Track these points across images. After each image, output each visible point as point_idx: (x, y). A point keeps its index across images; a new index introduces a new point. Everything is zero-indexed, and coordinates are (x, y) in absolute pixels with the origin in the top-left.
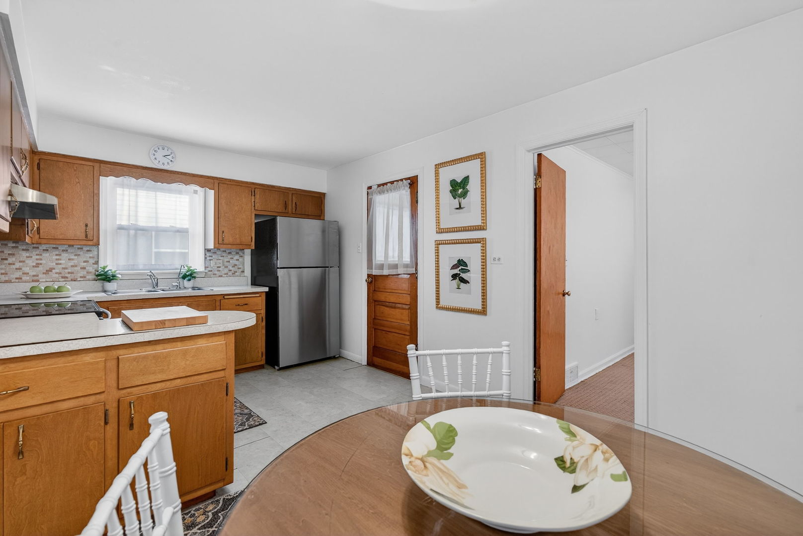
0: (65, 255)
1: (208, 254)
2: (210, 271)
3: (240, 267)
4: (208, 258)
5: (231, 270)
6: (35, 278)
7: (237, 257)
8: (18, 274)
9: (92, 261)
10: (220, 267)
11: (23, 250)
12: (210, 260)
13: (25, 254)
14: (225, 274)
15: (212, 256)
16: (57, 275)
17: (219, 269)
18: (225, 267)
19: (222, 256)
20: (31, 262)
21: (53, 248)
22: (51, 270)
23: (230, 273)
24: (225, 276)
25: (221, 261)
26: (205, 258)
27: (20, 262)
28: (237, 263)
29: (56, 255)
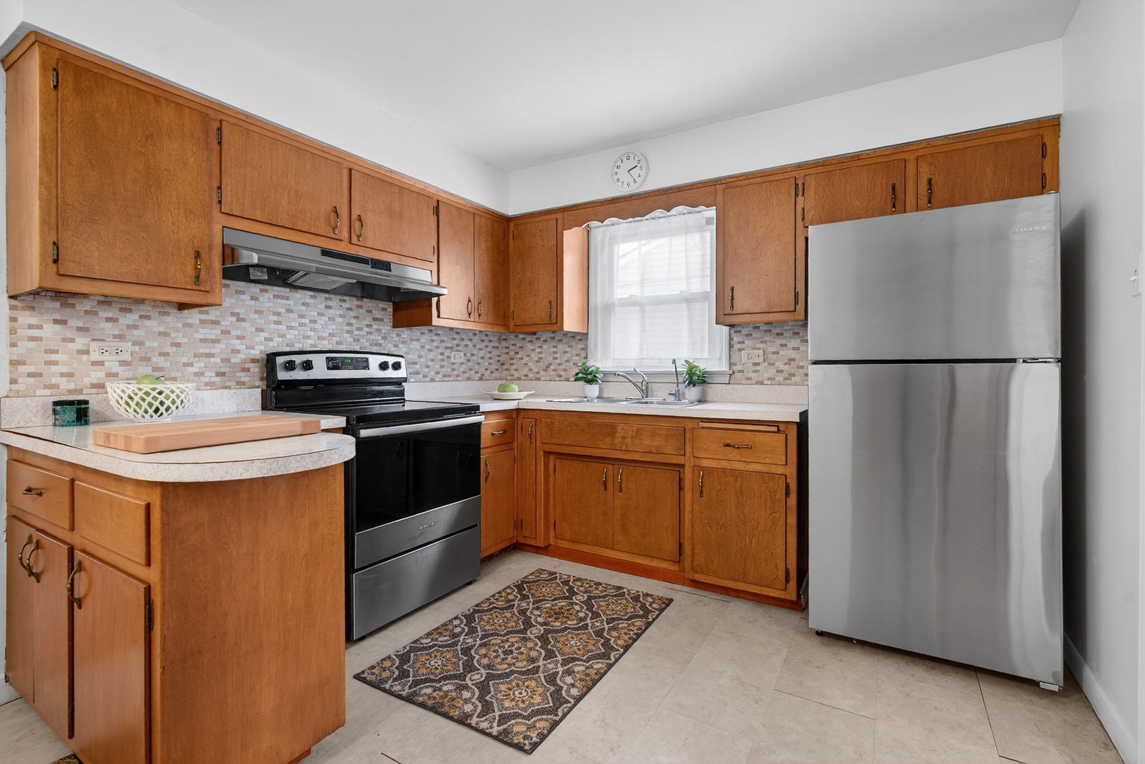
0: (560, 346)
1: (736, 338)
2: (739, 371)
3: (801, 364)
4: (737, 346)
5: (782, 371)
6: (538, 376)
7: (795, 342)
8: (525, 371)
9: (583, 355)
10: (758, 364)
11: (529, 341)
12: (740, 350)
13: (530, 346)
14: (770, 379)
15: (743, 342)
16: (554, 373)
17: (758, 368)
18: (770, 364)
19: (762, 342)
20: (534, 356)
21: (551, 338)
22: (548, 367)
23: (780, 378)
24: (769, 382)
25: (761, 352)
26: (731, 346)
27: (527, 356)
28: (793, 354)
29: (554, 347)
